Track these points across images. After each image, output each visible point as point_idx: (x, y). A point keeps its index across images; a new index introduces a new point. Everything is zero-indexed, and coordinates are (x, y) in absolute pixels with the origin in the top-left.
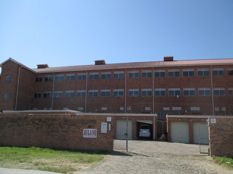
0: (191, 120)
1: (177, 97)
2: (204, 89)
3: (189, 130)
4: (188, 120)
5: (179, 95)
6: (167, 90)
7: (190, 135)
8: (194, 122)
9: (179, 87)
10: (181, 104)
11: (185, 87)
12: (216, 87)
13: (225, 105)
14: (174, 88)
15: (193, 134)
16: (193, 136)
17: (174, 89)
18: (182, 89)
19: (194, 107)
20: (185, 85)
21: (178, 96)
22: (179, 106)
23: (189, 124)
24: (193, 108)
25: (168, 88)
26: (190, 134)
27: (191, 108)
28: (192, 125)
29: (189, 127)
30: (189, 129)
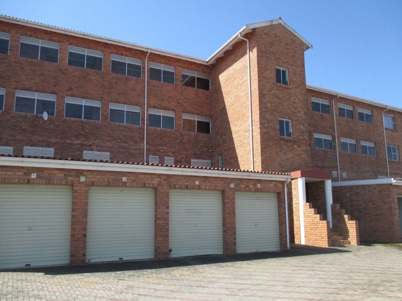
0: (83, 179)
1: (42, 118)
2: (126, 108)
3: (73, 216)
4: (70, 178)
5: (51, 114)
6: (10, 94)
7: (73, 236)
8: (93, 184)
9: (52, 93)
10: (54, 140)
11: (72, 96)
12: (154, 107)
13: (173, 153)
14: (36, 91)
15: (85, 229)
16: (85, 236)
17: (36, 96)
18: (63, 97)
19: (92, 150)
20: (70, 89)
21: (45, 116)
22: (48, 146)
23: (74, 192)
24: (90, 152)
25: (16, 89)
26: (73, 229)
27: (85, 152)
28: (87, 197)
29: (74, 203)
30: (73, 210)
